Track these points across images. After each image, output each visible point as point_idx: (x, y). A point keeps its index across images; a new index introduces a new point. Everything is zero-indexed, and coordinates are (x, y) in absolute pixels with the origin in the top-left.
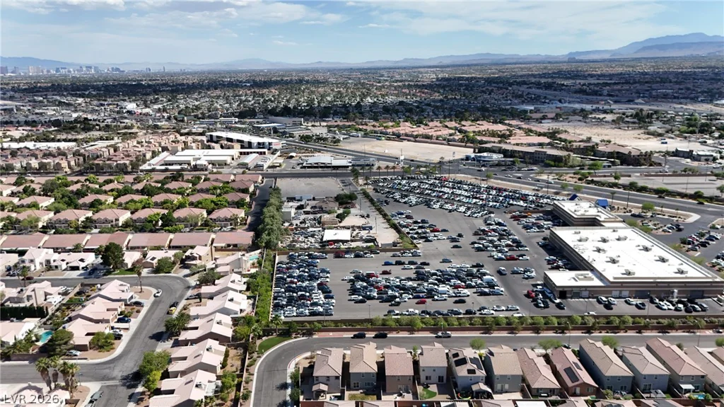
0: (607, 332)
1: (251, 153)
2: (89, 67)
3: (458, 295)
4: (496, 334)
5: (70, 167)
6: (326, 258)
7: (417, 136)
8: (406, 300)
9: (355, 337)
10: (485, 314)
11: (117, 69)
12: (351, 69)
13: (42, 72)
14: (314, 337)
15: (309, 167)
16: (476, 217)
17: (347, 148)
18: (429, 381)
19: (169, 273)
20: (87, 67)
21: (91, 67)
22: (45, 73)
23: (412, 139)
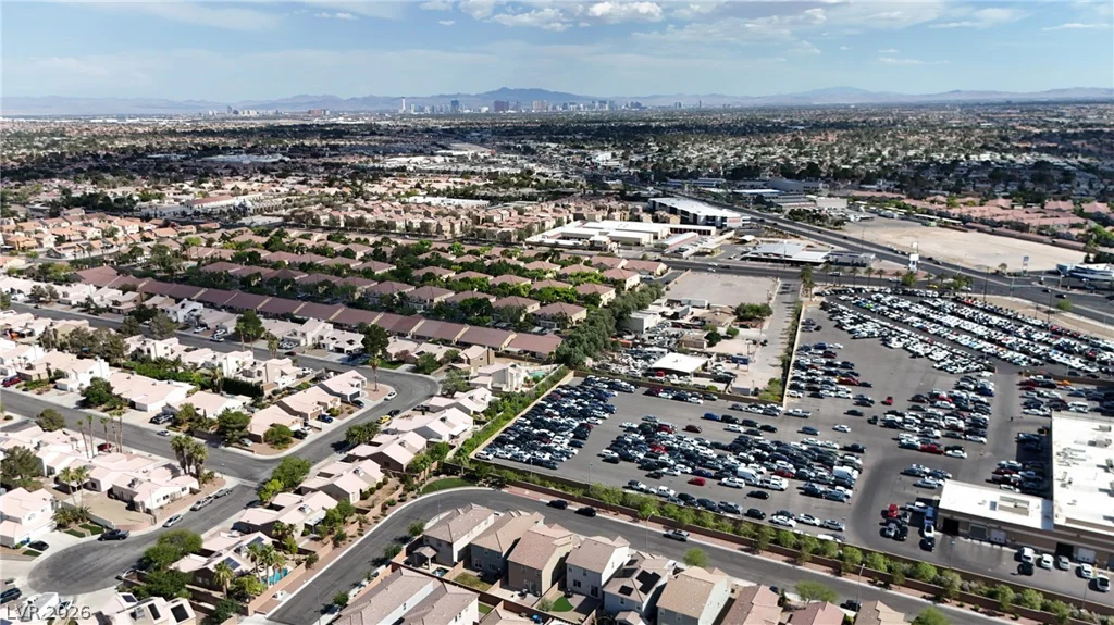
0: (976, 610)
1: (690, 230)
2: (603, 103)
3: (765, 484)
4: (765, 556)
5: (452, 231)
6: (631, 392)
7: (1000, 224)
8: (678, 473)
9: (552, 504)
10: (777, 523)
11: (638, 105)
12: (1009, 103)
13: (547, 109)
14: (504, 490)
15: (752, 259)
16: (952, 373)
17: (852, 235)
18: (577, 588)
19: (428, 374)
20: (600, 102)
21: (605, 103)
22: (550, 110)
23: (987, 228)
